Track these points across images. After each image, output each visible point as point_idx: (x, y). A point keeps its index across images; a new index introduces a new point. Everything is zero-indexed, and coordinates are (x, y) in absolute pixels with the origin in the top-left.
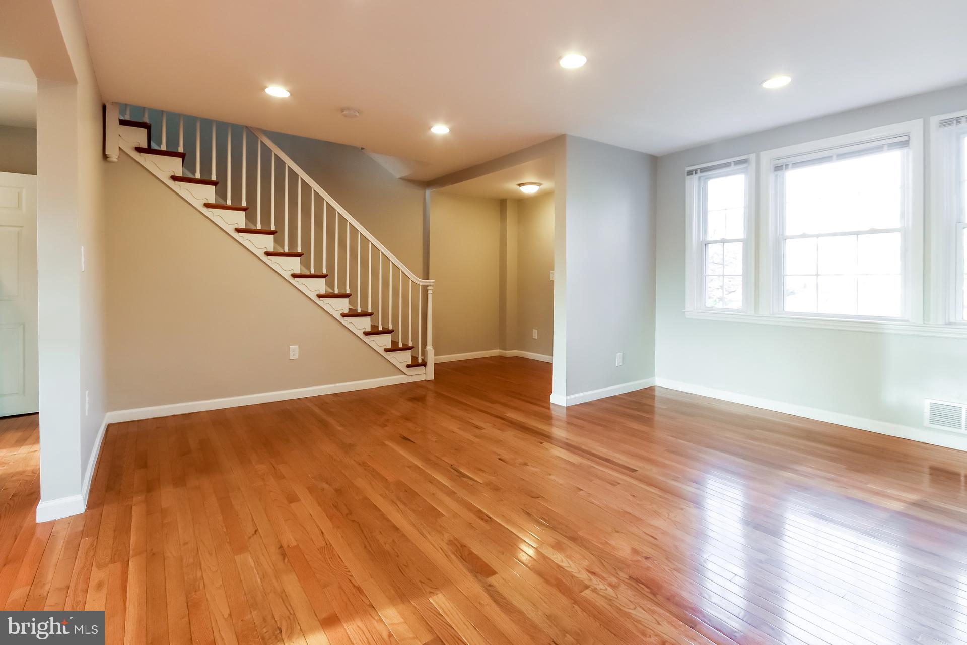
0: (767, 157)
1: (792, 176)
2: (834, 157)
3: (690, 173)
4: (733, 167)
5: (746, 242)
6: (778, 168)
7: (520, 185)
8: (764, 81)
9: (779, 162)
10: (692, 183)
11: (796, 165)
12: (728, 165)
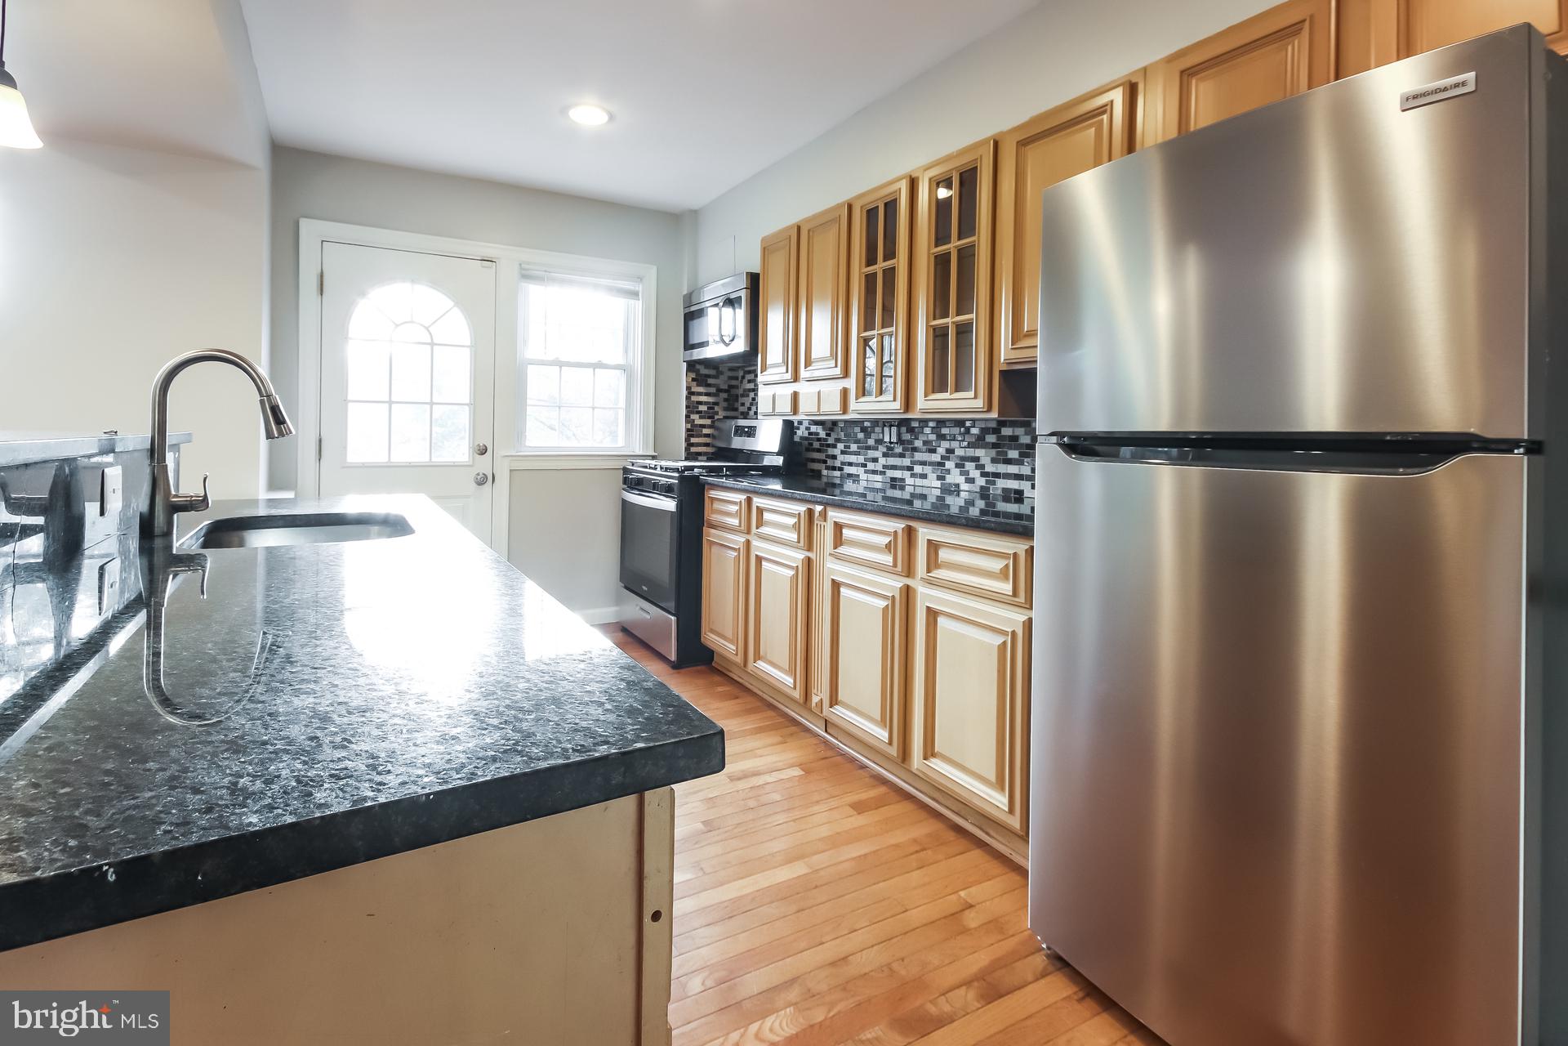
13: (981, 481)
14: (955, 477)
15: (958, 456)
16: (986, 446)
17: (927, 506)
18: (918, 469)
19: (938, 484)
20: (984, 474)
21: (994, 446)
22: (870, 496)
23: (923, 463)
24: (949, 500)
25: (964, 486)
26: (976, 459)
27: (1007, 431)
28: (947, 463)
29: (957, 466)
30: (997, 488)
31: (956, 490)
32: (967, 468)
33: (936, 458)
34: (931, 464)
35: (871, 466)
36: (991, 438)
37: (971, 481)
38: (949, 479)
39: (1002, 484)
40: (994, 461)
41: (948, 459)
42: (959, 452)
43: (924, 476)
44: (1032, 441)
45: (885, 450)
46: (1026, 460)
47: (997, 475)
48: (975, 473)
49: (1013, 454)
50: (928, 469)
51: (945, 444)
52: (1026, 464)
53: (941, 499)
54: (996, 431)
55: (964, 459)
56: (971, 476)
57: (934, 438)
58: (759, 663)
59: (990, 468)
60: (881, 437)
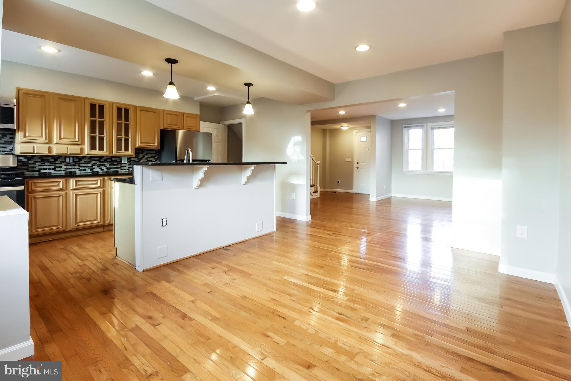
0: (430, 125)
1: (436, 131)
2: (448, 127)
3: (405, 127)
4: (419, 127)
5: (423, 150)
6: (433, 129)
7: (341, 126)
8: (438, 110)
9: (433, 127)
10: (405, 130)
11: (438, 128)
12: (418, 126)
13: (106, 170)
16: (107, 162)
18: (82, 168)
20: (107, 168)
21: (110, 162)
23: (84, 167)
25: (100, 171)
26: (104, 165)
27: (114, 159)
28: (94, 166)
29: (98, 167)
30: (111, 171)
33: (90, 165)
34: (87, 167)
35: (58, 169)
42: (98, 163)
43: (84, 170)
44: (121, 160)
46: (119, 164)
47: (111, 168)
49: (115, 163)
51: (93, 162)
54: (111, 159)
55: (100, 165)
56: (103, 169)
57: (89, 160)
58: (78, 224)
59: (108, 166)
60: (64, 160)
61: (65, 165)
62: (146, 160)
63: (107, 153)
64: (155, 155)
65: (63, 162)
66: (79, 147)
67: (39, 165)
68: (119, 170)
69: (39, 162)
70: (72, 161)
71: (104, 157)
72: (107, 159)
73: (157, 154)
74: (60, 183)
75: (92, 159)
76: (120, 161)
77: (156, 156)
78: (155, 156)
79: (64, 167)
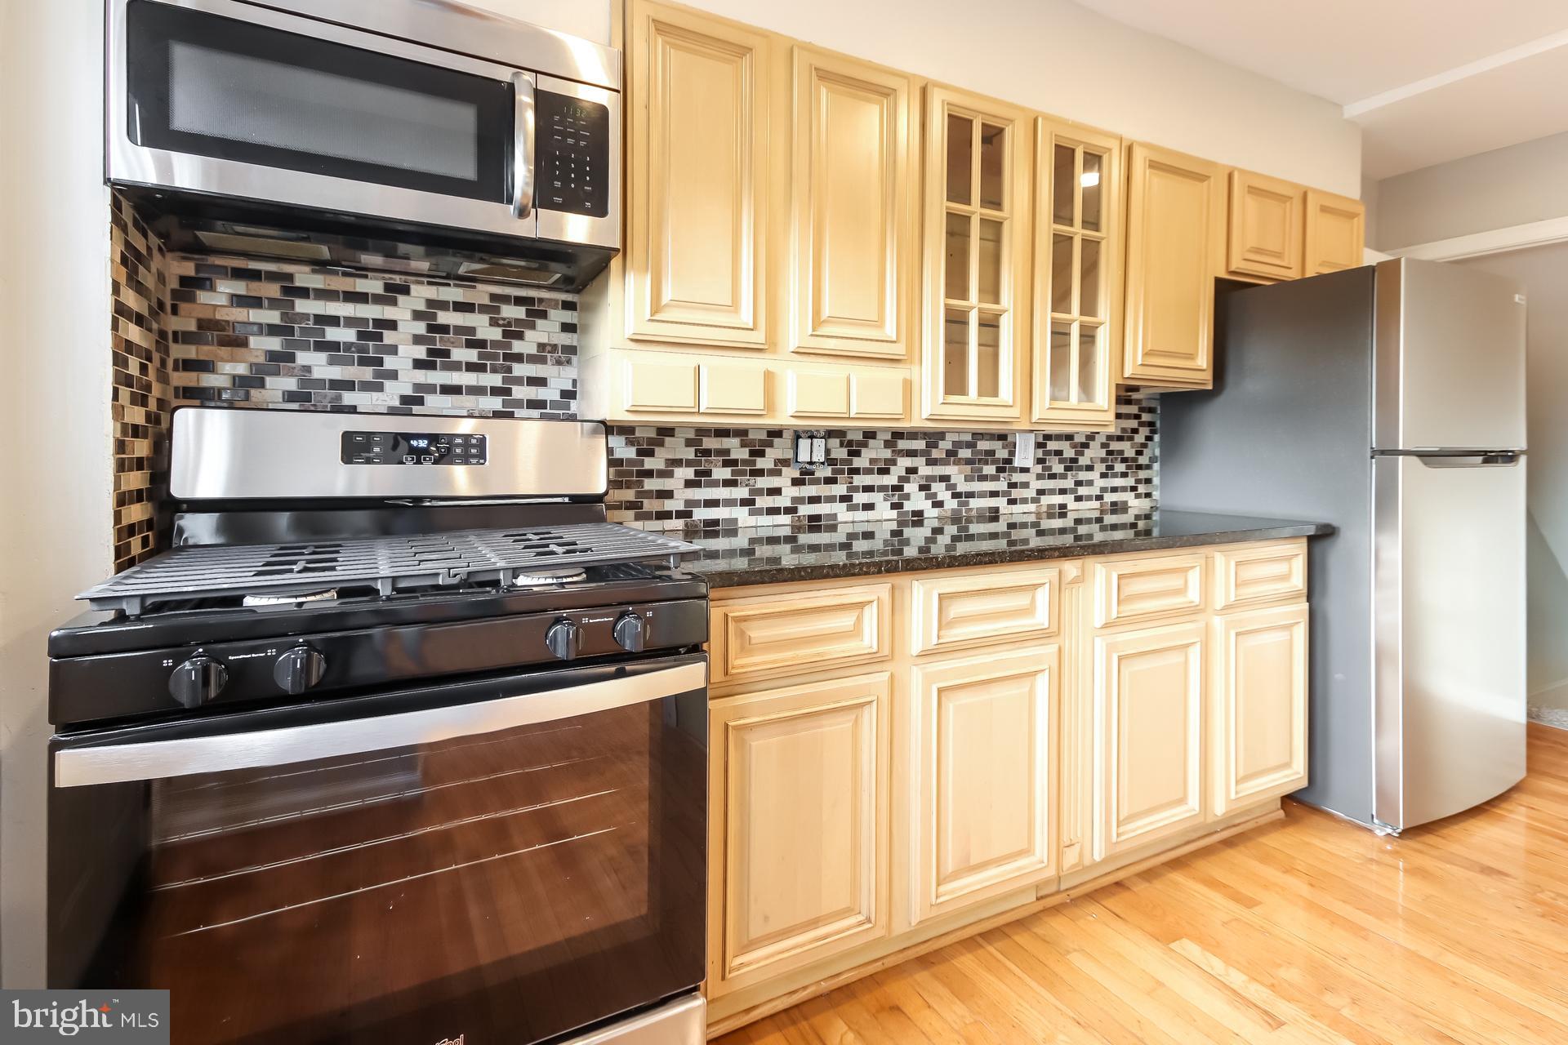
13: (951, 504)
14: (917, 501)
15: (922, 477)
16: (958, 462)
17: (877, 544)
18: (860, 498)
19: (894, 514)
20: (955, 495)
21: (968, 462)
22: (763, 551)
23: (868, 489)
24: (908, 532)
25: (931, 513)
26: (945, 479)
27: (983, 445)
28: (906, 486)
29: (922, 488)
30: (971, 509)
31: (918, 518)
32: (933, 490)
33: (890, 480)
34: (882, 488)
35: (763, 502)
36: (965, 453)
37: (938, 504)
38: (909, 506)
39: (975, 503)
40: (968, 479)
41: (907, 480)
42: (925, 470)
43: (869, 507)
44: (1009, 455)
45: (797, 475)
46: (1002, 475)
47: (971, 495)
48: (944, 495)
49: (989, 470)
50: (876, 498)
51: (904, 462)
52: (1002, 479)
53: (896, 533)
54: (971, 445)
55: (931, 478)
56: (939, 498)
57: (887, 454)
58: (953, 887)
59: (963, 487)
60: (790, 455)
61: (796, 482)
62: (1103, 453)
63: (1015, 412)
64: (1134, 424)
65: (785, 462)
66: (895, 374)
67: (689, 484)
68: (1000, 502)
69: (689, 463)
70: (822, 460)
71: (948, 436)
72: (958, 445)
73: (1145, 417)
74: (867, 609)
75: (903, 444)
76: (1002, 454)
77: (1141, 429)
78: (1135, 431)
79: (790, 492)
